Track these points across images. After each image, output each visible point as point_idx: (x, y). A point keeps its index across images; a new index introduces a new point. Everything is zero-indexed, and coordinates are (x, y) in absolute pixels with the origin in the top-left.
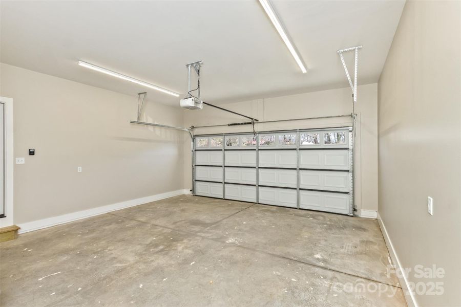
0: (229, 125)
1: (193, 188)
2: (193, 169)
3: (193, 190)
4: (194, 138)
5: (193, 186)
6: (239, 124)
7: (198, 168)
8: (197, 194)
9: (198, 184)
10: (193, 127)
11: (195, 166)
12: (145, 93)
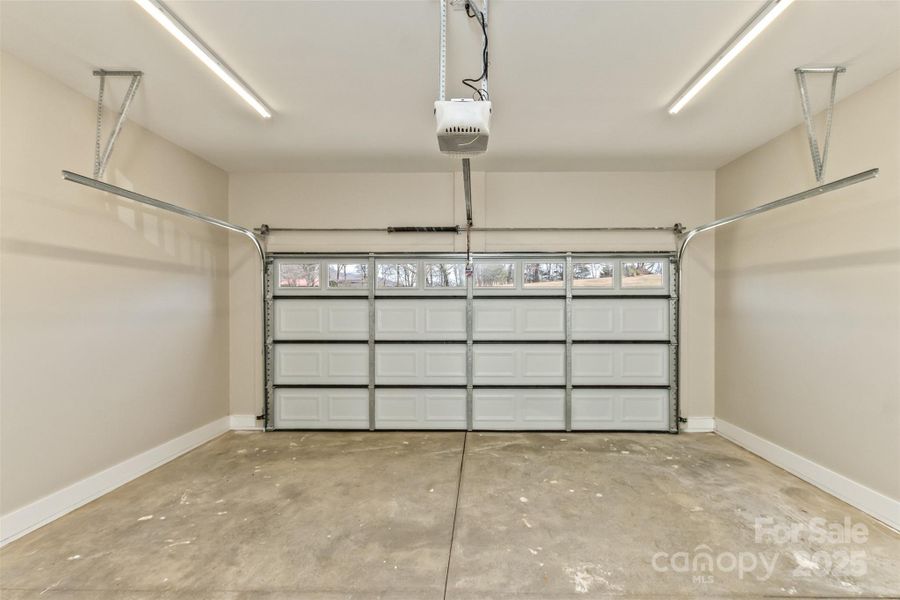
0: (390, 230)
1: (266, 408)
2: (266, 352)
3: (265, 417)
4: (269, 260)
5: (266, 403)
6: (421, 230)
7: (281, 349)
8: (280, 425)
9: (282, 398)
10: (265, 230)
11: (270, 344)
12: (136, 74)
